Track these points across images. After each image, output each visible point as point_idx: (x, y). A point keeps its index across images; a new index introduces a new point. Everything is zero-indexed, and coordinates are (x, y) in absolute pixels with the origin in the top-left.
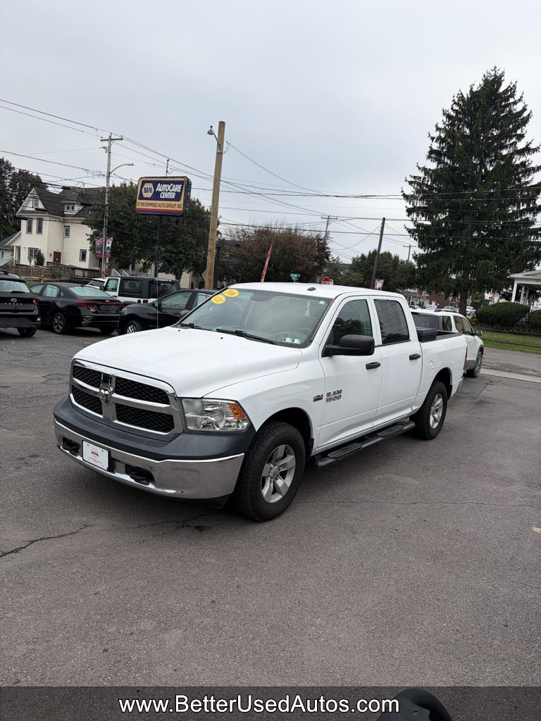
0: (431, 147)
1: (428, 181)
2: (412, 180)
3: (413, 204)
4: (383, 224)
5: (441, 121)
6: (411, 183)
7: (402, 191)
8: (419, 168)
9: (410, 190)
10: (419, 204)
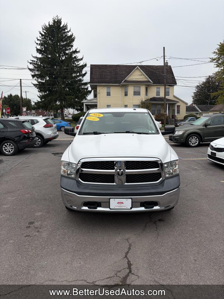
0: (36, 47)
1: (39, 63)
2: (31, 62)
3: (34, 73)
4: (21, 82)
5: (39, 36)
6: (31, 63)
7: (28, 67)
8: (33, 57)
9: (31, 67)
10: (37, 73)
